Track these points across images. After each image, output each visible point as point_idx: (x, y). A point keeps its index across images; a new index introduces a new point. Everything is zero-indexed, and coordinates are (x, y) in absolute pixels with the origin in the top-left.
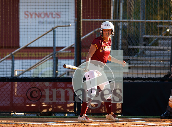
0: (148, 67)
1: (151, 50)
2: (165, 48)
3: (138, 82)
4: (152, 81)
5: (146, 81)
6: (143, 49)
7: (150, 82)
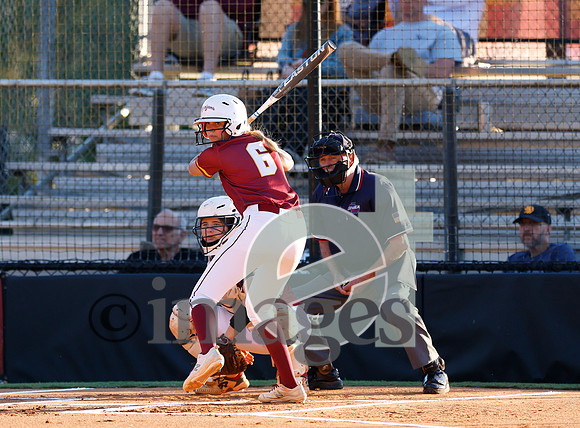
0: (75, 227)
1: (74, 173)
2: (120, 167)
3: (51, 277)
4: (98, 273)
5: (78, 272)
6: (50, 171)
7: (90, 276)
